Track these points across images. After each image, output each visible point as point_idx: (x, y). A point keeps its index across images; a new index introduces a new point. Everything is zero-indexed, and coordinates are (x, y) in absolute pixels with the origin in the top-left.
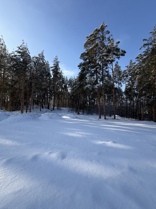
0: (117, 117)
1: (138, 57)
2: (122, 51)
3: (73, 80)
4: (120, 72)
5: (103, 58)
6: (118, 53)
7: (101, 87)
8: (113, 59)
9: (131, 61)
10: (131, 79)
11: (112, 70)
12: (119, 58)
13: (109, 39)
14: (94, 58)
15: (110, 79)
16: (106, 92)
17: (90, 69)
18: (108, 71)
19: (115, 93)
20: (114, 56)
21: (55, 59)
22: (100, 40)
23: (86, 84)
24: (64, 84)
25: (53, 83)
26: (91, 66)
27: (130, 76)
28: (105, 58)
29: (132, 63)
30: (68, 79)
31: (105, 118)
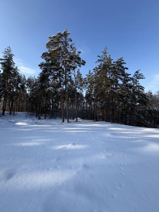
0: (79, 119)
1: (94, 69)
2: (83, 61)
3: (32, 80)
4: (81, 79)
5: (66, 63)
6: (80, 62)
7: (63, 91)
8: (75, 66)
9: (90, 71)
10: (89, 86)
11: (75, 76)
12: (80, 66)
13: (72, 47)
14: (57, 61)
15: (72, 84)
16: (69, 96)
17: (52, 71)
18: (71, 77)
19: (78, 98)
20: (76, 63)
21: (7, 50)
22: (63, 45)
23: (49, 86)
24: (21, 83)
25: (3, 81)
26: (54, 68)
27: (89, 84)
28: (68, 63)
29: (90, 73)
30: (27, 78)
31: (68, 122)
